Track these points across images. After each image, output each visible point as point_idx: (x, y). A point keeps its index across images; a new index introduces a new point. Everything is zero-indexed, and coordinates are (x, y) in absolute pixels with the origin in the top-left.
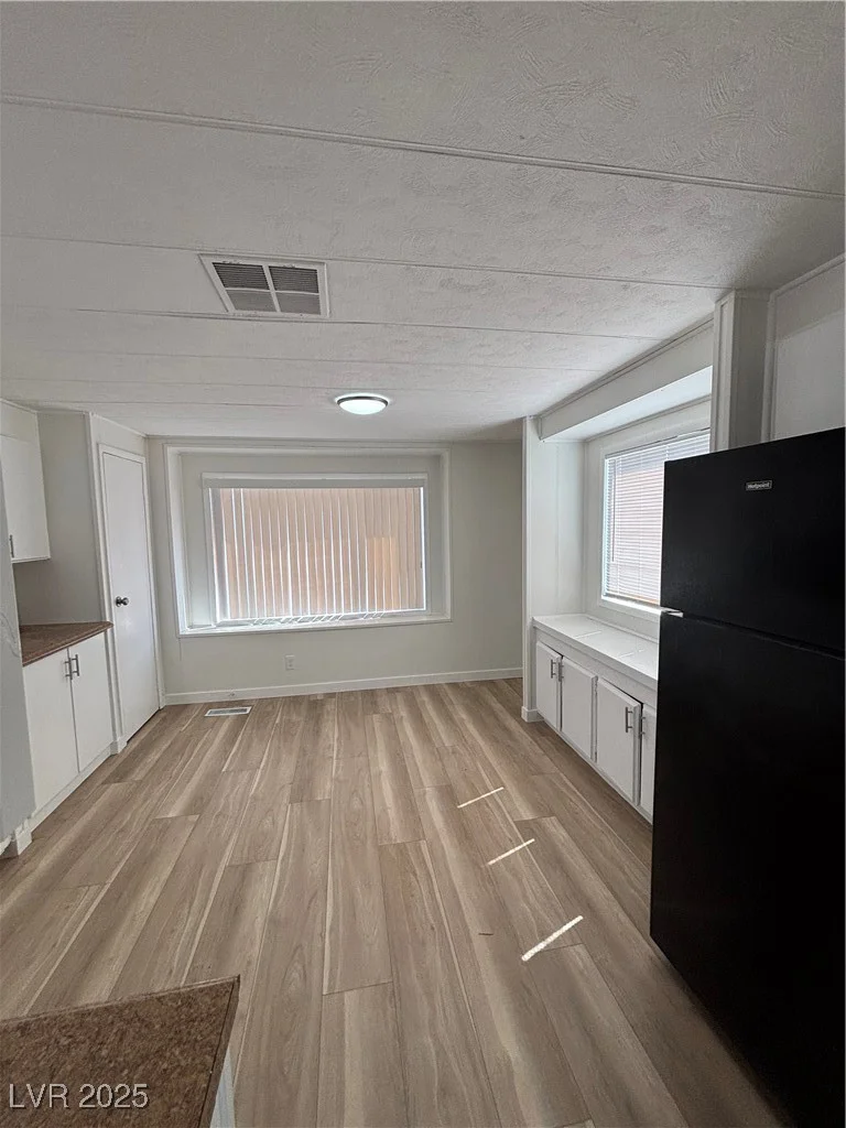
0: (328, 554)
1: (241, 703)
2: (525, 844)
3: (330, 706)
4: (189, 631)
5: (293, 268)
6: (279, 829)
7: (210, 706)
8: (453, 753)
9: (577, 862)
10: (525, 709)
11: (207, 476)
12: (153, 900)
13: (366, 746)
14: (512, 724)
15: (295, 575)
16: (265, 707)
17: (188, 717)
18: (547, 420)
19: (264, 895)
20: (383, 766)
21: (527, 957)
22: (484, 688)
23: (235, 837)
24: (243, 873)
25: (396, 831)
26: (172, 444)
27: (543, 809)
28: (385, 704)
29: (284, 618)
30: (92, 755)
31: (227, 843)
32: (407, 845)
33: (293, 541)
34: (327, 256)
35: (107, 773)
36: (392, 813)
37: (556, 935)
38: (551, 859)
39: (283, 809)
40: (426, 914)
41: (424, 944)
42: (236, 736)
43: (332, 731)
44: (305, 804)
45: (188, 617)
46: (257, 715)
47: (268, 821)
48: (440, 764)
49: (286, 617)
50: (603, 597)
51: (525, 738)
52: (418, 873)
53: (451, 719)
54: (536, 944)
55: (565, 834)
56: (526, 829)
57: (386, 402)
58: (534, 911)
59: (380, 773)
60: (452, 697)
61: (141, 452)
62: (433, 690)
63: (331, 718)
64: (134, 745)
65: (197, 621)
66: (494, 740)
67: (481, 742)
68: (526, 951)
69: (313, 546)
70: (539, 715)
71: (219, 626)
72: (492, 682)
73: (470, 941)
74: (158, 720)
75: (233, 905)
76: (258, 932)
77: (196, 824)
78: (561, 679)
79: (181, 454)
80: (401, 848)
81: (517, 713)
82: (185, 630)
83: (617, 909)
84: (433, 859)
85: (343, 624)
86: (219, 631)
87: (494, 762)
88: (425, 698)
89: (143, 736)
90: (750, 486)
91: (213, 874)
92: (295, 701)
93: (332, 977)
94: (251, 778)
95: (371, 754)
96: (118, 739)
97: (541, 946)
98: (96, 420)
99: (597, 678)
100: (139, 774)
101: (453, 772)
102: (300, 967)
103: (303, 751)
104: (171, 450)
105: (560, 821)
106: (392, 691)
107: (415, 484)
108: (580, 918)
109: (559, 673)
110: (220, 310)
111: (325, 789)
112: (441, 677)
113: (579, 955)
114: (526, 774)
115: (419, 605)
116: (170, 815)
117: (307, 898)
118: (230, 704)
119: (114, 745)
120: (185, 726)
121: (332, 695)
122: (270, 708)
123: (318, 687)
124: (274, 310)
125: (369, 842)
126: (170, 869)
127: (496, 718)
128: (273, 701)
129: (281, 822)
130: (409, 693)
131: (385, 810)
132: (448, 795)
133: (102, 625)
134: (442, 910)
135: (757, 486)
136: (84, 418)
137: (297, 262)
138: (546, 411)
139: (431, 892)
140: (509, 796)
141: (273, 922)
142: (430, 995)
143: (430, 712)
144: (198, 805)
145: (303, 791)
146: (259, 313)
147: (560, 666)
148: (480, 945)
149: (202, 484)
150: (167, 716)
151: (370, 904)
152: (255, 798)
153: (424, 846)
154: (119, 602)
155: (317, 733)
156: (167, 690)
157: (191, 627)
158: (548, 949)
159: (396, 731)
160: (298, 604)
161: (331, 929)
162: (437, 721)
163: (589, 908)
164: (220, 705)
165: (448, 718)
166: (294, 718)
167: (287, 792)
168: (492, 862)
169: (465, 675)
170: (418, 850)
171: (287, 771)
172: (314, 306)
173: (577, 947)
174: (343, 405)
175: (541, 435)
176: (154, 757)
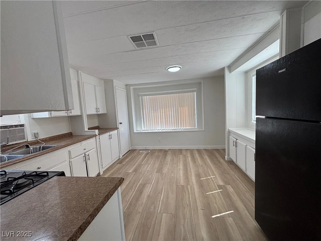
0: (169, 112)
1: (147, 150)
2: (219, 191)
3: (170, 152)
4: (136, 132)
5: (147, 34)
6: (153, 178)
7: (141, 150)
8: (202, 166)
9: (235, 198)
10: (226, 157)
11: (140, 93)
12: (124, 187)
13: (177, 162)
14: (222, 160)
15: (161, 118)
16: (153, 151)
17: (135, 152)
18: (232, 67)
19: (147, 191)
20: (181, 167)
21: (213, 217)
22: (215, 151)
23: (142, 178)
24: (143, 186)
25: (182, 182)
26: (132, 86)
27: (227, 183)
28: (184, 152)
29: (158, 129)
30: (115, 158)
31: (141, 179)
32: (185, 186)
33: (160, 109)
34: (155, 30)
35: (118, 162)
36: (182, 178)
37: (223, 214)
38: (227, 195)
39: (154, 173)
40: (186, 201)
41: (185, 208)
42: (146, 157)
43: (169, 158)
44: (160, 173)
45: (136, 128)
46: (151, 153)
47: (151, 176)
48: (197, 168)
49: (159, 128)
50: (252, 122)
51: (225, 165)
52: (186, 192)
53: (203, 158)
54: (217, 214)
55: (233, 190)
56: (220, 187)
57: (180, 68)
58: (218, 207)
59: (180, 169)
60: (204, 153)
61: (125, 88)
62: (199, 151)
63: (169, 155)
64: (124, 157)
65: (138, 130)
66: (215, 164)
67: (211, 164)
68: (214, 215)
69: (165, 109)
70: (231, 159)
71: (143, 131)
72: (218, 149)
73: (197, 210)
74: (129, 152)
75: (140, 192)
76: (145, 197)
77: (135, 174)
78: (236, 146)
79: (134, 89)
80: (183, 186)
81: (224, 158)
82: (135, 131)
83: (246, 211)
84: (191, 190)
85: (173, 131)
86: (143, 132)
87: (214, 170)
88: (196, 152)
89: (126, 155)
90: (280, 72)
91: (137, 184)
92: (161, 150)
93: (160, 210)
94: (148, 166)
95: (178, 164)
96: (120, 155)
97: (219, 215)
98: (114, 81)
99: (247, 145)
100: (124, 163)
101: (200, 170)
102: (153, 206)
103: (161, 162)
104: (131, 88)
105: (232, 186)
106: (187, 150)
107: (193, 91)
108: (233, 211)
109: (236, 144)
110: (134, 49)
111: (165, 170)
112: (202, 147)
113: (230, 220)
114: (223, 174)
115: (195, 126)
116: (129, 172)
117: (157, 193)
118: (145, 150)
119: (119, 156)
120: (135, 153)
121: (170, 150)
122: (154, 152)
123: (167, 147)
124: (146, 46)
125: (174, 184)
126: (128, 182)
127: (217, 158)
128: (155, 150)
129: (154, 176)
130: (191, 151)
131: (180, 177)
132: (198, 176)
133: (117, 128)
134: (191, 201)
135: (281, 71)
136: (112, 81)
137: (148, 33)
138: (231, 64)
139: (189, 197)
140: (216, 178)
141: (149, 196)
142: (184, 219)
143: (197, 155)
144: (135, 171)
145: (160, 170)
146: (143, 48)
147: (236, 143)
148: (200, 212)
149: (139, 96)
150: (131, 152)
151: (172, 197)
152: (148, 170)
153: (189, 186)
154: (120, 123)
155: (165, 158)
156: (132, 145)
157: (137, 131)
158: (221, 216)
159: (186, 159)
160: (161, 125)
161: (162, 200)
162: (198, 158)
163: (236, 209)
164: (143, 150)
165: (202, 158)
166: (160, 154)
167: (156, 170)
168: (208, 193)
169: (209, 147)
170: (187, 187)
171: (157, 166)
172: (155, 43)
173: (230, 218)
174: (169, 70)
175: (230, 72)
176: (127, 160)
